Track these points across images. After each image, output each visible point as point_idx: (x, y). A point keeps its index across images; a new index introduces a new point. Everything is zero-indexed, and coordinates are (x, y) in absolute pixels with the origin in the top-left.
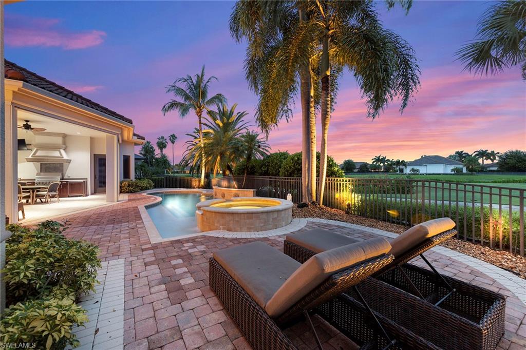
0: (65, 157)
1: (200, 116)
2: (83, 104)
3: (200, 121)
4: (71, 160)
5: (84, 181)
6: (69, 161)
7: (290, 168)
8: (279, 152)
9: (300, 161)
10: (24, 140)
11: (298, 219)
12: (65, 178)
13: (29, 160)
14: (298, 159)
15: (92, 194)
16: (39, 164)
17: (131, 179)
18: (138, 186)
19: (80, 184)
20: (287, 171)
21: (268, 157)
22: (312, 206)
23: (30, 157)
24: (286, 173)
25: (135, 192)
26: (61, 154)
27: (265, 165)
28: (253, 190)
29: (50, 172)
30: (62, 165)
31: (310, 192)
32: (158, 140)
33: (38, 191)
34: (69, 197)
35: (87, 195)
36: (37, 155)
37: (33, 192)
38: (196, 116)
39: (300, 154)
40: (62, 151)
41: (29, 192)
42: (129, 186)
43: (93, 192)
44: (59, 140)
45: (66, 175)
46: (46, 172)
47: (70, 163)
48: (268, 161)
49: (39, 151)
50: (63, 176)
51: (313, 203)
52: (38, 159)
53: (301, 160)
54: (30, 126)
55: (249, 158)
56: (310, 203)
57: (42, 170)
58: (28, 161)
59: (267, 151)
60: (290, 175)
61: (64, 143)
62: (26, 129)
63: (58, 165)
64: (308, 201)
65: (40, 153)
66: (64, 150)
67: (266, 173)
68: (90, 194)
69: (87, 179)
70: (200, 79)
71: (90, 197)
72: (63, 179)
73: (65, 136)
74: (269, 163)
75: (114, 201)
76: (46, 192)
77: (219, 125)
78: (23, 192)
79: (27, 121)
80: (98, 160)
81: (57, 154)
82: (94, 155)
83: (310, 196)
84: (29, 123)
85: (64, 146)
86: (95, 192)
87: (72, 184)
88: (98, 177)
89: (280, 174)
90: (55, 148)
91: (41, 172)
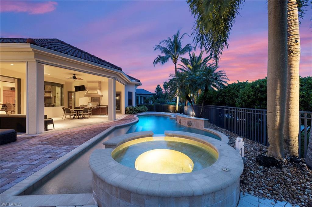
1: (175, 64)
2: (85, 59)
3: (176, 67)
4: (103, 95)
5: (107, 107)
6: (102, 96)
7: (249, 97)
8: (237, 82)
9: (264, 89)
10: (84, 86)
11: (256, 198)
12: (101, 104)
14: (261, 86)
16: (90, 97)
17: (133, 106)
18: (136, 110)
19: (105, 108)
20: (244, 101)
21: (226, 87)
22: (293, 169)
23: (85, 94)
24: (243, 103)
25: (133, 114)
27: (221, 95)
28: (204, 119)
29: (95, 101)
30: (99, 98)
31: (285, 137)
32: (163, 84)
33: (80, 112)
34: (100, 115)
35: (108, 115)
36: (88, 93)
37: (77, 112)
38: (173, 63)
39: (265, 81)
40: (98, 90)
41: (75, 112)
42: (130, 110)
44: (96, 85)
46: (93, 101)
47: (102, 97)
48: (224, 91)
49: (89, 91)
50: (99, 103)
51: (293, 160)
52: (88, 95)
53: (266, 87)
55: (207, 90)
56: (284, 160)
57: (92, 101)
58: (85, 96)
59: (226, 82)
60: (250, 105)
61: (100, 86)
62: (74, 79)
64: (280, 155)
66: (100, 90)
67: (222, 103)
70: (176, 38)
73: (100, 82)
74: (225, 93)
75: (112, 120)
76: (82, 113)
77: (190, 68)
79: (74, 75)
81: (95, 92)
83: (284, 145)
84: (75, 76)
85: (99, 88)
87: (102, 108)
89: (237, 104)
90: (95, 89)
91: (91, 101)
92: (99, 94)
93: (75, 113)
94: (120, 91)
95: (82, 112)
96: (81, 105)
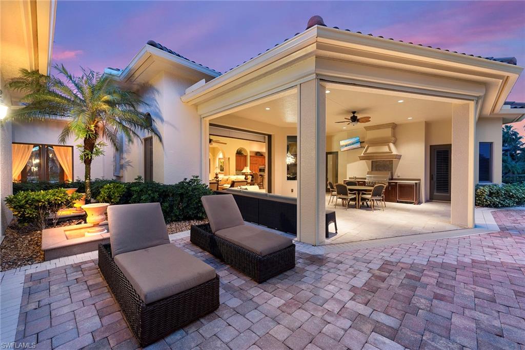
0: (395, 152)
4: (401, 156)
5: (416, 183)
6: (399, 157)
13: (362, 158)
15: (427, 201)
16: (370, 162)
17: (495, 182)
18: (511, 197)
19: (411, 186)
23: (362, 155)
25: (503, 206)
26: (390, 150)
29: (380, 170)
30: (391, 162)
33: (363, 194)
34: (398, 202)
35: (419, 203)
36: (368, 152)
37: (359, 194)
40: (392, 145)
41: (355, 194)
42: (491, 194)
43: (429, 199)
44: (388, 132)
45: (396, 174)
46: (376, 170)
47: (400, 159)
49: (370, 148)
50: (392, 176)
52: (368, 156)
54: (357, 117)
57: (373, 168)
58: (361, 160)
61: (394, 135)
62: (353, 121)
63: (388, 163)
65: (370, 150)
66: (394, 143)
68: (424, 200)
69: (419, 180)
71: (424, 206)
72: (392, 179)
73: (394, 126)
75: (467, 225)
76: (370, 196)
78: (350, 193)
79: (354, 113)
80: (436, 153)
81: (385, 149)
82: (431, 146)
84: (355, 115)
85: (393, 139)
86: (431, 199)
87: (401, 186)
88: (435, 177)
90: (384, 142)
91: (372, 170)
92: (393, 153)
93: (355, 196)
94: (448, 143)
95: (370, 194)
96: (350, 178)
